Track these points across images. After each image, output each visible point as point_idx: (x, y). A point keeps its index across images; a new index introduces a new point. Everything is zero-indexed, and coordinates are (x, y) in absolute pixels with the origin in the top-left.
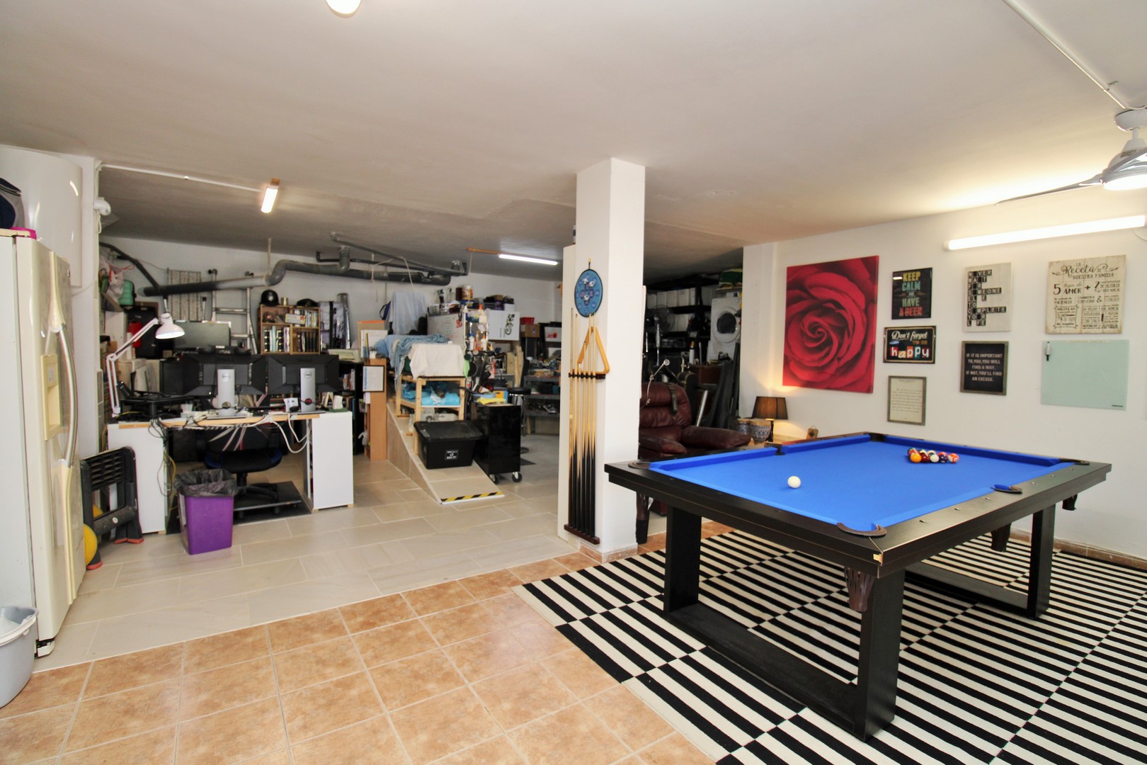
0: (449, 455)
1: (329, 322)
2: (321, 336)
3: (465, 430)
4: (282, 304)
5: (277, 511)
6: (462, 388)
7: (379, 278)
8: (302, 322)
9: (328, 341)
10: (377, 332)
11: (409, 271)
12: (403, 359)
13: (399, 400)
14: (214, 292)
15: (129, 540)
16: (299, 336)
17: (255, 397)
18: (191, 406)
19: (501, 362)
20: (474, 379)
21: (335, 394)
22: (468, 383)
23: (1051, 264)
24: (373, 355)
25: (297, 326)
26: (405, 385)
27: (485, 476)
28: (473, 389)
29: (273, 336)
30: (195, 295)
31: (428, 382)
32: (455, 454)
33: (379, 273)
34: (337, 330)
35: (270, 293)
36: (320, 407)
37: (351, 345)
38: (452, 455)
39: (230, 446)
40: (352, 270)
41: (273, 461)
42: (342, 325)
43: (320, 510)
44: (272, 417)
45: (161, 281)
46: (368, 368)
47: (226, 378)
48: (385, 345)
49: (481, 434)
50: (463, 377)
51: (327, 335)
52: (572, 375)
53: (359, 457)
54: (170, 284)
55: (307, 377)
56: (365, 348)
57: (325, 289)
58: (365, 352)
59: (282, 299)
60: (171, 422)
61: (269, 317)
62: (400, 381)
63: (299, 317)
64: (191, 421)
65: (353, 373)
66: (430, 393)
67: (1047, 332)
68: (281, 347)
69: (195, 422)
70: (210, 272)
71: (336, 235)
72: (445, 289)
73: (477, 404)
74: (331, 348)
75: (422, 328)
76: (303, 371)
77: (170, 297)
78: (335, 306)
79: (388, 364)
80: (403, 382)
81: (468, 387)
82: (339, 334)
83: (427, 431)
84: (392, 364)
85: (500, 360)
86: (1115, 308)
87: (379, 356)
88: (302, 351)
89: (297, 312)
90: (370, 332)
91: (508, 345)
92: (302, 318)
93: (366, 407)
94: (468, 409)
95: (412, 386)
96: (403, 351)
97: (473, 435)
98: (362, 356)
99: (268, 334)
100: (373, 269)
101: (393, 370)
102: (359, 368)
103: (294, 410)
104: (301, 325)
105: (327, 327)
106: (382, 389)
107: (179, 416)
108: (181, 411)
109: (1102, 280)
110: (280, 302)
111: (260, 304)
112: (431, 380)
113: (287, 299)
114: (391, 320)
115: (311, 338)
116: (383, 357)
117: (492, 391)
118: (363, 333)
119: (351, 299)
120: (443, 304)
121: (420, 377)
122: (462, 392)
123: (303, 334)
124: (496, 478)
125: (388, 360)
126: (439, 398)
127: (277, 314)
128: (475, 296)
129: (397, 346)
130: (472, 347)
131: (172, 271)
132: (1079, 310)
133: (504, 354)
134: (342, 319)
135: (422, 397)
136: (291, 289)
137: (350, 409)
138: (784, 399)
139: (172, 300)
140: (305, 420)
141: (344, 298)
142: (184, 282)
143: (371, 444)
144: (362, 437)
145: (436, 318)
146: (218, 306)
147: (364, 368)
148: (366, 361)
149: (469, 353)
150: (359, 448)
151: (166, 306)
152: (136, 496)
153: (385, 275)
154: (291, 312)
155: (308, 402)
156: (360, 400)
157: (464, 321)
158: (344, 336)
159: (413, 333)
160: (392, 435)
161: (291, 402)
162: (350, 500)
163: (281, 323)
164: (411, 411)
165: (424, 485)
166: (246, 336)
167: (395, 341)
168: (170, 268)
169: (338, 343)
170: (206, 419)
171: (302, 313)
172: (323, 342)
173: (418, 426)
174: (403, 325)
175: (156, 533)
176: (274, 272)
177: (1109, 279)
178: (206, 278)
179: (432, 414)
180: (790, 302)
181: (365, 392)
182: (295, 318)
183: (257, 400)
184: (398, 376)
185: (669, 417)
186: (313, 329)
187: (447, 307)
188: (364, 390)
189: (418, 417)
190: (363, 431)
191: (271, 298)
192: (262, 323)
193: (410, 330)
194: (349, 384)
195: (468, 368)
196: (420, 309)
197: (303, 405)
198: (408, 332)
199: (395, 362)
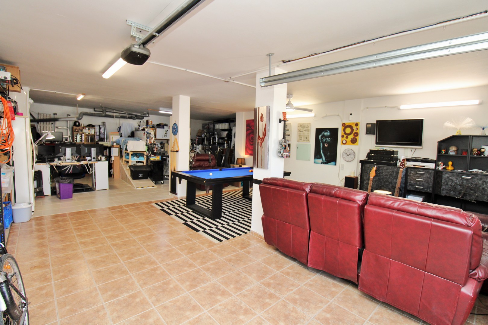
0: (140, 175)
1: (98, 132)
2: (96, 137)
3: (146, 168)
4: (81, 126)
5: (85, 190)
6: (145, 155)
7: (117, 117)
8: (89, 132)
9: (98, 139)
10: (116, 136)
11: (127, 115)
12: (125, 145)
13: (124, 159)
14: (56, 122)
15: (41, 196)
16: (88, 137)
17: (75, 157)
18: (57, 159)
19: (163, 147)
20: (149, 152)
21: (102, 156)
22: (147, 153)
23: (298, 124)
24: (115, 144)
25: (87, 133)
26: (126, 154)
27: (152, 182)
28: (149, 155)
29: (78, 137)
30: (49, 122)
31: (133, 153)
32: (142, 175)
33: (117, 116)
34: (102, 135)
35: (77, 122)
36: (97, 160)
37: (107, 140)
38: (141, 176)
39: (68, 172)
40: (107, 115)
41: (83, 176)
42: (103, 133)
43: (98, 190)
44: (83, 163)
45: (36, 117)
46: (113, 148)
47: (69, 151)
48: (119, 141)
49: (150, 169)
50: (145, 151)
51: (98, 137)
52: (171, 151)
53: (110, 178)
54: (40, 118)
55: (93, 151)
56: (112, 142)
57: (97, 121)
58: (112, 143)
59: (81, 124)
60: (52, 164)
61: (77, 130)
62: (124, 153)
63: (88, 131)
64: (58, 163)
65: (108, 150)
66: (134, 156)
67: (297, 141)
68: (81, 141)
69: (59, 164)
70: (54, 114)
71: (102, 105)
72: (142, 121)
73: (150, 160)
74: (99, 141)
75: (132, 135)
76: (92, 149)
77: (40, 123)
78: (101, 127)
79: (120, 147)
80: (125, 153)
81: (147, 155)
82: (103, 136)
83: (133, 168)
84: (121, 147)
85: (162, 146)
86: (308, 136)
87: (117, 144)
88: (89, 142)
89: (87, 129)
90: (114, 136)
91: (166, 141)
92: (89, 131)
93: (113, 161)
94: (147, 161)
95: (128, 154)
96: (125, 143)
97: (148, 169)
98: (111, 144)
99: (76, 136)
100: (115, 114)
101: (122, 149)
102: (110, 148)
103: (89, 160)
104: (89, 133)
105: (98, 134)
106: (118, 155)
107: (54, 162)
108: (54, 160)
109: (306, 129)
110: (80, 125)
111: (73, 126)
112: (134, 152)
113: (83, 124)
114: (121, 132)
115: (92, 138)
116: (118, 145)
117: (155, 156)
118: (111, 137)
119: (107, 124)
120: (140, 127)
121: (131, 151)
122: (145, 156)
123: (89, 136)
124: (155, 182)
125: (120, 146)
126: (137, 158)
127: (79, 129)
128: (153, 124)
129: (123, 141)
130: (148, 142)
131: (40, 114)
132: (303, 136)
133: (164, 144)
134: (104, 131)
135: (131, 158)
136: (85, 121)
137: (107, 160)
138: (245, 159)
139: (40, 124)
140: (92, 164)
141: (104, 124)
142: (45, 118)
143: (115, 174)
144: (111, 171)
145: (137, 132)
146: (57, 126)
147: (112, 148)
148: (113, 146)
149: (147, 144)
150: (110, 175)
151: (38, 126)
152: (42, 184)
153: (119, 116)
154: (85, 128)
155: (94, 158)
156: (110, 159)
157: (146, 133)
158: (104, 137)
159: (129, 137)
160: (121, 170)
161: (88, 158)
162: (107, 188)
163: (81, 132)
164: (128, 162)
165: (132, 184)
166: (67, 137)
167: (123, 139)
168: (40, 113)
169: (102, 139)
170: (63, 163)
171: (89, 129)
172: (97, 139)
173: (130, 167)
174: (126, 134)
175: (48, 195)
176: (79, 116)
177: (308, 129)
178: (53, 116)
179: (135, 163)
180: (247, 130)
181: (112, 156)
182: (86, 131)
183: (76, 158)
184: (124, 151)
185: (208, 164)
186: (93, 135)
187: (141, 128)
188: (112, 155)
189: (130, 164)
190: (111, 169)
191: (77, 124)
192: (74, 133)
193: (128, 135)
194: (106, 154)
195: (147, 149)
196: (132, 128)
197: (92, 159)
198: (128, 136)
199: (122, 146)
